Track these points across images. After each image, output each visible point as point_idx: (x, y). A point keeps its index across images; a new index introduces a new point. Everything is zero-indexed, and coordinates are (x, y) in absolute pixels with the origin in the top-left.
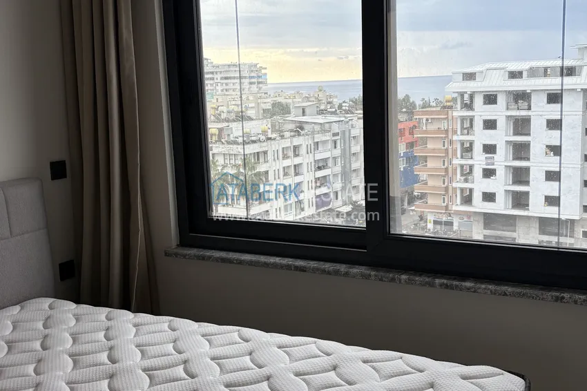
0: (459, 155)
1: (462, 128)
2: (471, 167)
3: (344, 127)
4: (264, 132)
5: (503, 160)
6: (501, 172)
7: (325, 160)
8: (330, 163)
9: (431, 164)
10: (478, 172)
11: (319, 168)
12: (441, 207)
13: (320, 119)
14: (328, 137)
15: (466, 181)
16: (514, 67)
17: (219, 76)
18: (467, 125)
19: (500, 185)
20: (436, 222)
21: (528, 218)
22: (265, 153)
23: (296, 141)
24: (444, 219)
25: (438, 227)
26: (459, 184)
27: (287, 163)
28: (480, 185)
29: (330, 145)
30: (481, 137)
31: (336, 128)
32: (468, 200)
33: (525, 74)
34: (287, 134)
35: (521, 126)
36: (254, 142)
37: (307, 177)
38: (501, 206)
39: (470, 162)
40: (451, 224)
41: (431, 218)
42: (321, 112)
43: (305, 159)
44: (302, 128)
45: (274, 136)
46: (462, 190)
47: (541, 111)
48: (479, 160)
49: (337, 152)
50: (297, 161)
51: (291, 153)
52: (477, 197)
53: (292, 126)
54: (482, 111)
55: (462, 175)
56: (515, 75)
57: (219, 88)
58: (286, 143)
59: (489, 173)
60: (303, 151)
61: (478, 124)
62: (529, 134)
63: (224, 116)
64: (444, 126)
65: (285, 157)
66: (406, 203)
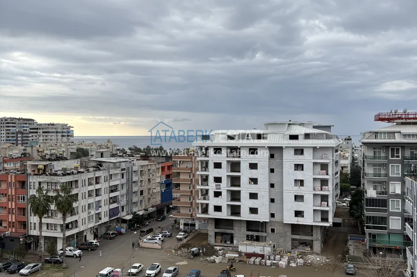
0: (200, 184)
1: (202, 167)
2: (207, 191)
3: (129, 165)
4: (76, 168)
5: (225, 186)
6: (224, 194)
7: (116, 186)
8: (119, 188)
9: (182, 188)
10: (211, 194)
11: (112, 191)
12: (187, 215)
13: (113, 160)
14: (118, 171)
15: (204, 199)
16: (231, 133)
17: (41, 131)
18: (204, 165)
19: (224, 201)
20: (185, 225)
21: (240, 221)
22: (76, 181)
23: (98, 174)
24: (190, 222)
25: (186, 227)
26: (201, 201)
27: (91, 188)
28: (213, 201)
29: (119, 176)
30: (213, 173)
31: (123, 166)
32: (205, 210)
33: (237, 137)
34: (91, 169)
35: (235, 166)
36: (69, 174)
37: (104, 197)
38: (225, 214)
39: (207, 187)
40: (194, 225)
41: (182, 222)
42: (113, 156)
43: (103, 186)
44: (101, 166)
45: (82, 170)
46: (202, 204)
47: (246, 158)
48: (212, 186)
49: (124, 181)
50: (98, 186)
51: (94, 182)
52: (211, 209)
53: (94, 164)
54: (213, 158)
55: (202, 195)
56: (231, 138)
57: (41, 138)
58: (91, 175)
59: (217, 194)
60: (102, 180)
61: (211, 165)
62: (240, 172)
63: (48, 157)
64: (189, 166)
65: (90, 184)
66: (165, 212)
